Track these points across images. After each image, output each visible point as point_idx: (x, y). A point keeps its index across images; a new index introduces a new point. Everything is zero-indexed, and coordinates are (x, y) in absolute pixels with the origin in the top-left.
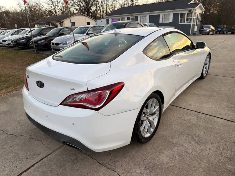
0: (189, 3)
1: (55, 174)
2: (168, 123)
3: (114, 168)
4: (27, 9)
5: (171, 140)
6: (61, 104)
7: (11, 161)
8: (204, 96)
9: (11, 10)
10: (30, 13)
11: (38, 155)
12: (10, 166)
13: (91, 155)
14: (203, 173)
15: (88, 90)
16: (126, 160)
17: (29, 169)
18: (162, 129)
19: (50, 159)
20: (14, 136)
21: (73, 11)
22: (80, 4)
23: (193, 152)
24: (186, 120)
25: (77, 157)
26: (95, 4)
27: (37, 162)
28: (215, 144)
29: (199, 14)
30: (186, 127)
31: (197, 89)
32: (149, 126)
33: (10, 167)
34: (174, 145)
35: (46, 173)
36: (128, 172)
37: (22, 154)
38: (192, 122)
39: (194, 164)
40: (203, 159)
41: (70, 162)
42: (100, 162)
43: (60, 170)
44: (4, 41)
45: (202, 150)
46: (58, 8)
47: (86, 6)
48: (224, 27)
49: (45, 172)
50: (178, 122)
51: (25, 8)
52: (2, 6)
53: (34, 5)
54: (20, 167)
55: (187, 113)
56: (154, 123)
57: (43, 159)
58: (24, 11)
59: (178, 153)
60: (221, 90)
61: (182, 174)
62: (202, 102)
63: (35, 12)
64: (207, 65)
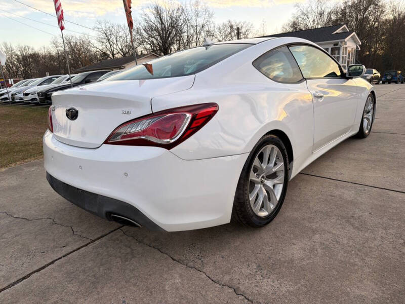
0: (334, 33)
1: (90, 275)
2: (301, 200)
3: (200, 266)
4: (68, 50)
5: (307, 225)
6: (106, 142)
7: (14, 255)
8: (367, 161)
9: (42, 52)
10: (72, 57)
11: (63, 247)
12: (11, 264)
13: (159, 247)
14: (371, 275)
15: (153, 113)
16: (223, 254)
17: (43, 268)
18: (290, 208)
19: (83, 253)
20: (24, 220)
21: (141, 51)
22: (152, 42)
23: (351, 243)
24: (336, 195)
25: (132, 250)
26: (177, 41)
27: (61, 258)
28: (391, 230)
29: (352, 49)
30: (335, 206)
31: (354, 152)
32: (265, 195)
33: (10, 266)
34: (314, 232)
35: (74, 274)
36: (226, 273)
37: (35, 246)
38: (347, 199)
39: (352, 261)
40: (370, 252)
41: (120, 257)
42: (175, 258)
43: (99, 269)
44: (27, 95)
45: (367, 240)
46: (117, 48)
47: (162, 45)
48: (397, 74)
49: (72, 273)
50: (320, 198)
51: (65, 49)
52: (28, 47)
53: (78, 43)
54: (29, 265)
55: (336, 186)
56: (276, 193)
57: (71, 253)
58: (62, 54)
59: (321, 244)
60: (397, 152)
61: (330, 276)
62: (364, 169)
63: (80, 55)
64: (370, 114)
